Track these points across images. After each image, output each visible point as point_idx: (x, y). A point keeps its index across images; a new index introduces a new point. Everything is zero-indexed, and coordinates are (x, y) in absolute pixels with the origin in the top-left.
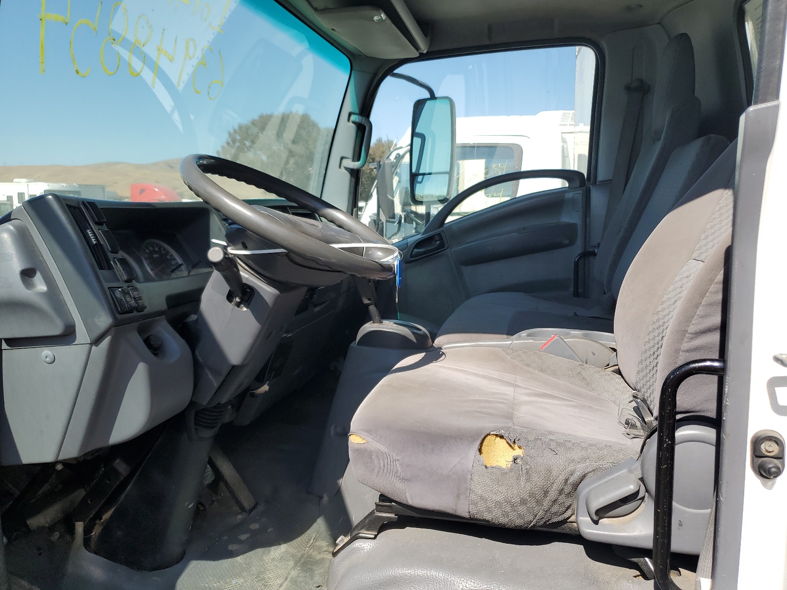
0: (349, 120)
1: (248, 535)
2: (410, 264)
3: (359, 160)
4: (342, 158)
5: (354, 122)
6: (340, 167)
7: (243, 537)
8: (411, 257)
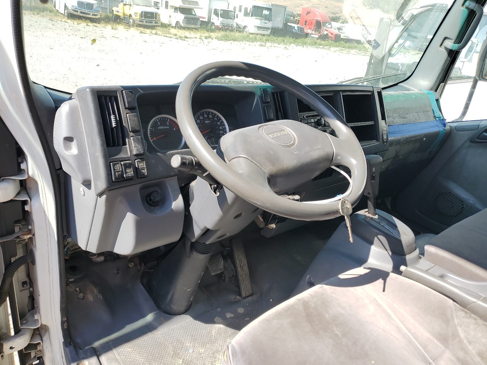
0: (463, 5)
1: (232, 315)
2: (473, 144)
3: (459, 43)
4: (445, 38)
5: (467, 8)
6: (441, 45)
7: (229, 315)
8: (477, 138)
